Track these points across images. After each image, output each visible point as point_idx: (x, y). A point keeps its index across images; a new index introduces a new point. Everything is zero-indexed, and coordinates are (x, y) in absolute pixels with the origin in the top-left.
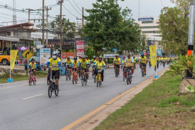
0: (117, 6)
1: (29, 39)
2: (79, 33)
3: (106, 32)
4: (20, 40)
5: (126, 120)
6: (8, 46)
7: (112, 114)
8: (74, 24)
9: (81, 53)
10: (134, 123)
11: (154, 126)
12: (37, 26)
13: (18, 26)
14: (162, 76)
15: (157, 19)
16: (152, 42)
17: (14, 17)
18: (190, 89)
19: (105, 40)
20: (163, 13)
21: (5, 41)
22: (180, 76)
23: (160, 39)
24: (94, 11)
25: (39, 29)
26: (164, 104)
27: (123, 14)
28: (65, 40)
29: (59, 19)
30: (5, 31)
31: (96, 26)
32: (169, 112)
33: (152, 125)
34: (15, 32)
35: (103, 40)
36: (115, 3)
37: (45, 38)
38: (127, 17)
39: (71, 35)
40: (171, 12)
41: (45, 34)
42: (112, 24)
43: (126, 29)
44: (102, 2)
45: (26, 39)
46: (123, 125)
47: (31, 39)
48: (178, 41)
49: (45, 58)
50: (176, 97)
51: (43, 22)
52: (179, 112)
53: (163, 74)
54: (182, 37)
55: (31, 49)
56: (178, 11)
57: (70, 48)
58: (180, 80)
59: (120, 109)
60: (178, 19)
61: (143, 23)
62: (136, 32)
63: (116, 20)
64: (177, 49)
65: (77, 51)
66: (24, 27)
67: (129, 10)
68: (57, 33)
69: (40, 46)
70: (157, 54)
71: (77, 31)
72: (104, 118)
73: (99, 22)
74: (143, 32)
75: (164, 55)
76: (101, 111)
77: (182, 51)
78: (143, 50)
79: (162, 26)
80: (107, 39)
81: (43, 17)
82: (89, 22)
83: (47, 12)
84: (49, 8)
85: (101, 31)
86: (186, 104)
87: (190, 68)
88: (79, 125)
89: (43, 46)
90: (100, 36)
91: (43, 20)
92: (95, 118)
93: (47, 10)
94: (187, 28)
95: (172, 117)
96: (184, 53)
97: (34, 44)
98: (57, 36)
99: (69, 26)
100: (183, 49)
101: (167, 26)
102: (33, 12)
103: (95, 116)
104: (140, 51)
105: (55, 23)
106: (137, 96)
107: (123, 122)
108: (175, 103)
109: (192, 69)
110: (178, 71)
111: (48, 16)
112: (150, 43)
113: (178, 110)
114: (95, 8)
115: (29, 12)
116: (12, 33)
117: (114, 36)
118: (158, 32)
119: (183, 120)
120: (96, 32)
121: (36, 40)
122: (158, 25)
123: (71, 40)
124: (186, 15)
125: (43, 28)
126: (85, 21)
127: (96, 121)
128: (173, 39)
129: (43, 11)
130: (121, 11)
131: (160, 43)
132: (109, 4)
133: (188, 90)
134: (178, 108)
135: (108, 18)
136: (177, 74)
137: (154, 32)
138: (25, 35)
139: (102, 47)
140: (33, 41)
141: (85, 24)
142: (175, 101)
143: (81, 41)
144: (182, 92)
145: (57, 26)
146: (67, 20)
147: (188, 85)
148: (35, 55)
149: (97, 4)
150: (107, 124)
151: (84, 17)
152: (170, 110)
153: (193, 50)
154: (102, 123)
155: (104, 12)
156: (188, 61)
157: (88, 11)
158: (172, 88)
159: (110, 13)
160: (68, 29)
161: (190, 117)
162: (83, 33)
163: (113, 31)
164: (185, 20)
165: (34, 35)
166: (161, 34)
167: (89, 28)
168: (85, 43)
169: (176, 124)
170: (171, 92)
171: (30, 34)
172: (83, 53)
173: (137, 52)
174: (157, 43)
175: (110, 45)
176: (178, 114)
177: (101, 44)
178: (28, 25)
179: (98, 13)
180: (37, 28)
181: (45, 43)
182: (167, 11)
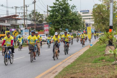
0: (68, 4)
1: (16, 24)
2: (46, 20)
3: (62, 19)
4: (11, 25)
5: (74, 71)
6: (4, 28)
7: (66, 68)
8: (43, 15)
9: (47, 32)
10: (78, 72)
11: (90, 74)
12: (21, 17)
13: (10, 17)
14: (95, 44)
15: (91, 11)
16: (89, 25)
17: (7, 11)
18: (111, 52)
19: (61, 24)
20: (95, 8)
21: (2, 26)
22: (105, 45)
23: (93, 23)
24: (54, 7)
25: (22, 18)
26: (96, 61)
27: (71, 8)
28: (37, 25)
29: (34, 12)
30: (2, 20)
31: (56, 16)
32: (99, 66)
33: (89, 73)
34: (8, 20)
35: (60, 24)
36: (66, 2)
37: (26, 24)
38: (74, 10)
39: (41, 21)
40: (99, 7)
41: (26, 21)
42: (65, 14)
43: (73, 17)
44: (59, 2)
45: (15, 24)
46: (72, 74)
47: (17, 25)
48: (104, 24)
49: (26, 36)
50: (103, 57)
51: (24, 14)
52: (105, 66)
53: (95, 43)
54: (106, 21)
55: (17, 30)
56: (103, 6)
57: (40, 29)
58: (105, 47)
59: (70, 65)
60: (103, 11)
61: (83, 13)
62: (79, 19)
63: (67, 12)
64: (104, 29)
65: (44, 31)
66: (13, 17)
67: (75, 6)
68: (33, 21)
69: (22, 28)
70: (92, 32)
71: (44, 19)
72: (61, 70)
73: (57, 13)
74: (83, 19)
75: (96, 32)
76: (59, 66)
77: (106, 29)
78: (83, 29)
79: (94, 15)
80: (62, 23)
81: (24, 11)
82: (51, 13)
83: (27, 8)
84: (28, 6)
85: (58, 18)
86: (109, 61)
87: (111, 39)
88: (46, 74)
89: (24, 28)
90: (58, 22)
91: (24, 13)
92: (55, 70)
93: (27, 7)
94: (108, 16)
95: (101, 69)
96: (107, 31)
97: (19, 27)
98: (32, 22)
99: (40, 16)
100: (107, 28)
101: (97, 15)
102: (18, 8)
103: (56, 69)
104: (82, 30)
105: (31, 15)
106: (80, 57)
107: (72, 72)
108: (102, 60)
109: (112, 40)
110: (104, 42)
111: (27, 10)
112: (87, 25)
113: (104, 65)
114: (55, 6)
115: (16, 8)
116: (6, 21)
117: (66, 22)
118: (92, 19)
119: (107, 70)
120: (56, 19)
121: (20, 25)
122: (92, 14)
123: (41, 25)
124: (108, 8)
125: (24, 17)
126: (49, 13)
127: (56, 72)
128: (101, 22)
129: (24, 7)
130: (70, 7)
131: (93, 25)
132: (63, 3)
133: (110, 53)
134: (104, 63)
135: (62, 11)
136: (103, 43)
137: (90, 19)
138: (14, 22)
139: (59, 28)
140: (18, 25)
141: (49, 15)
142: (103, 59)
143: (47, 25)
144: (107, 54)
145: (33, 16)
146: (38, 13)
147: (110, 50)
148: (20, 34)
149: (56, 3)
150: (63, 73)
151: (48, 11)
152: (100, 64)
153: (112, 29)
154: (60, 73)
155: (60, 8)
156: (110, 36)
157: (51, 7)
158: (101, 52)
159: (64, 8)
160: (39, 18)
161: (111, 69)
162: (48, 20)
163: (66, 19)
164: (108, 12)
165: (19, 22)
166: (94, 20)
167: (51, 17)
168: (49, 26)
169: (103, 73)
170: (100, 54)
171: (17, 22)
172: (48, 32)
173: (80, 31)
174: (91, 25)
175: (64, 27)
176: (104, 67)
177: (59, 27)
178: (15, 16)
179: (56, 8)
180: (21, 18)
181: (26, 26)
182: (97, 6)
